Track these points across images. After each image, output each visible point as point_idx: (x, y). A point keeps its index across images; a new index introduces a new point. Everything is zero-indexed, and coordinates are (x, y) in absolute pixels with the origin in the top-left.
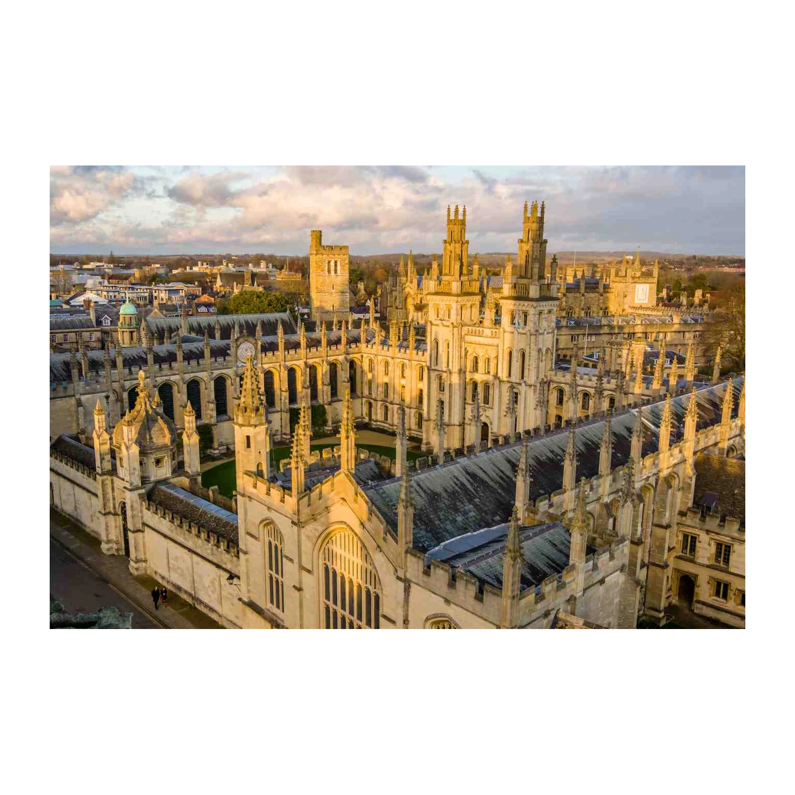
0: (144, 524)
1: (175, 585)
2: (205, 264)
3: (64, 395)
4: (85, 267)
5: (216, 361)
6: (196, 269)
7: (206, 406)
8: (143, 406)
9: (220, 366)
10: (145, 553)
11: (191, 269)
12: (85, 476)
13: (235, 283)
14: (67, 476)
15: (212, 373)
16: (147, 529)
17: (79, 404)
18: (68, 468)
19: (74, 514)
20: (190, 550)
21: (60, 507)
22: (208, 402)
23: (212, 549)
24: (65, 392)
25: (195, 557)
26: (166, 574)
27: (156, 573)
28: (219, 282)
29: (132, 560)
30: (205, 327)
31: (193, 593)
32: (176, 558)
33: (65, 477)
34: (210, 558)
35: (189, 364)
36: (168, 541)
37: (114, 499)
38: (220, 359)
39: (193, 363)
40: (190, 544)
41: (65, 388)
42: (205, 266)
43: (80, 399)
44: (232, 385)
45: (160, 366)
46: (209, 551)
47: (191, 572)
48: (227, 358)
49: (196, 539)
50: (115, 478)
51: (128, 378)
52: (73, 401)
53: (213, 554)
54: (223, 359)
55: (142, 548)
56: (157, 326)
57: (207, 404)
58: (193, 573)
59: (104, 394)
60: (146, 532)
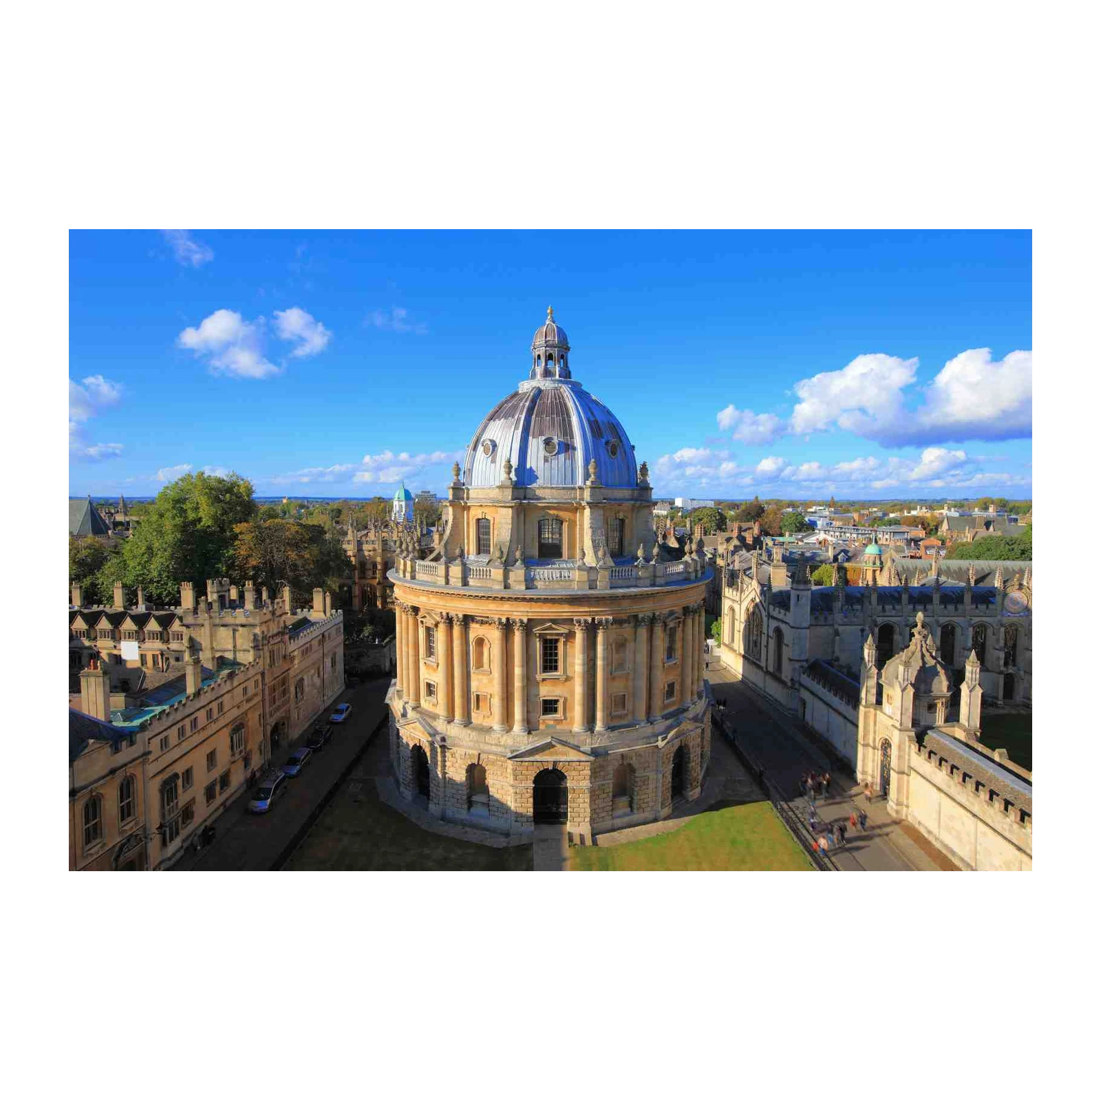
0: (911, 768)
1: (946, 846)
2: (924, 508)
3: (824, 623)
4: (810, 510)
5: (977, 607)
6: (914, 513)
7: (960, 653)
8: (919, 648)
9: (981, 614)
10: (907, 798)
11: (909, 513)
12: (844, 703)
13: (967, 528)
14: (823, 698)
15: (971, 619)
16: (913, 773)
17: (837, 633)
18: (825, 691)
19: (826, 735)
20: (974, 815)
21: (810, 724)
22: (964, 649)
23: (1011, 825)
24: (825, 621)
25: (981, 826)
26: (935, 831)
27: (919, 823)
28: (945, 526)
29: (892, 801)
30: (955, 571)
31: (973, 865)
32: (952, 818)
33: (821, 699)
34: (1007, 834)
35: (945, 607)
36: (943, 795)
37: (875, 732)
38: (982, 607)
39: (951, 607)
40: (976, 810)
41: (826, 618)
42: (924, 510)
43: (837, 629)
44: (994, 634)
45: (914, 607)
46: (1006, 827)
47: (973, 841)
48: (991, 606)
49: (986, 806)
50: (878, 712)
51: (881, 614)
52: (831, 631)
53: (1010, 831)
54: (985, 607)
55: (905, 791)
56: (903, 567)
57: (962, 650)
58: (976, 842)
59: (860, 627)
60: (911, 777)
